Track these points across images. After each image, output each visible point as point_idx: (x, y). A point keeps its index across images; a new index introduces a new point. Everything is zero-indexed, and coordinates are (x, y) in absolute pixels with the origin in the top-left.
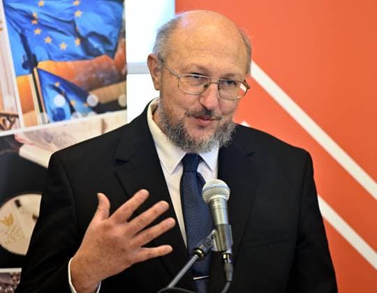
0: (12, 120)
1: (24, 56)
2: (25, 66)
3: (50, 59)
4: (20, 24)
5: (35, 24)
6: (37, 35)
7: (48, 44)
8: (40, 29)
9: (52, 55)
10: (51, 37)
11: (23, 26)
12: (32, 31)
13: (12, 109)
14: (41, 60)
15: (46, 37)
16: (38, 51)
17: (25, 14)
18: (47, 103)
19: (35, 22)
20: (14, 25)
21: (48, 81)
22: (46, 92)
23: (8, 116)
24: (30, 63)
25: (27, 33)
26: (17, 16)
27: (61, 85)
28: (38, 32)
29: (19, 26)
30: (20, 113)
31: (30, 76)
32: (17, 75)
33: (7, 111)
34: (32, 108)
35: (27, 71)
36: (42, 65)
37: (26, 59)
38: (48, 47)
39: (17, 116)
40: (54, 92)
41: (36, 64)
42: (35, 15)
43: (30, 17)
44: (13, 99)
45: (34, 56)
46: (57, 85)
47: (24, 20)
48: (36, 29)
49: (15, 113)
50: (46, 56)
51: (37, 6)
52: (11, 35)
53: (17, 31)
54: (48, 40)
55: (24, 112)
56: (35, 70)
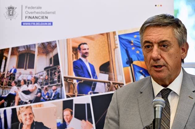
0: (121, 86)
1: (127, 59)
2: (127, 63)
3: (138, 60)
4: (125, 45)
5: (132, 45)
6: (133, 50)
7: (138, 54)
8: (134, 47)
9: (139, 58)
10: (139, 51)
11: (127, 46)
12: (130, 48)
13: (121, 81)
14: (134, 61)
15: (137, 51)
16: (133, 57)
17: (128, 41)
18: (136, 79)
19: (132, 44)
20: (123, 46)
21: (137, 69)
22: (136, 74)
23: (119, 84)
24: (130, 62)
25: (128, 49)
26: (124, 42)
27: (143, 71)
28: (133, 48)
29: (125, 46)
30: (124, 83)
31: (129, 67)
32: (124, 67)
33: (119, 82)
34: (130, 81)
35: (128, 65)
36: (135, 63)
37: (128, 60)
38: (138, 55)
39: (123, 84)
40: (140, 74)
41: (132, 62)
42: (132, 41)
43: (130, 42)
44: (122, 76)
45: (131, 59)
46: (141, 71)
47: (127, 43)
48: (132, 47)
49: (122, 83)
50: (137, 59)
51: (133, 37)
52: (121, 49)
53: (124, 48)
54: (138, 52)
55: (126, 82)
56: (132, 65)
